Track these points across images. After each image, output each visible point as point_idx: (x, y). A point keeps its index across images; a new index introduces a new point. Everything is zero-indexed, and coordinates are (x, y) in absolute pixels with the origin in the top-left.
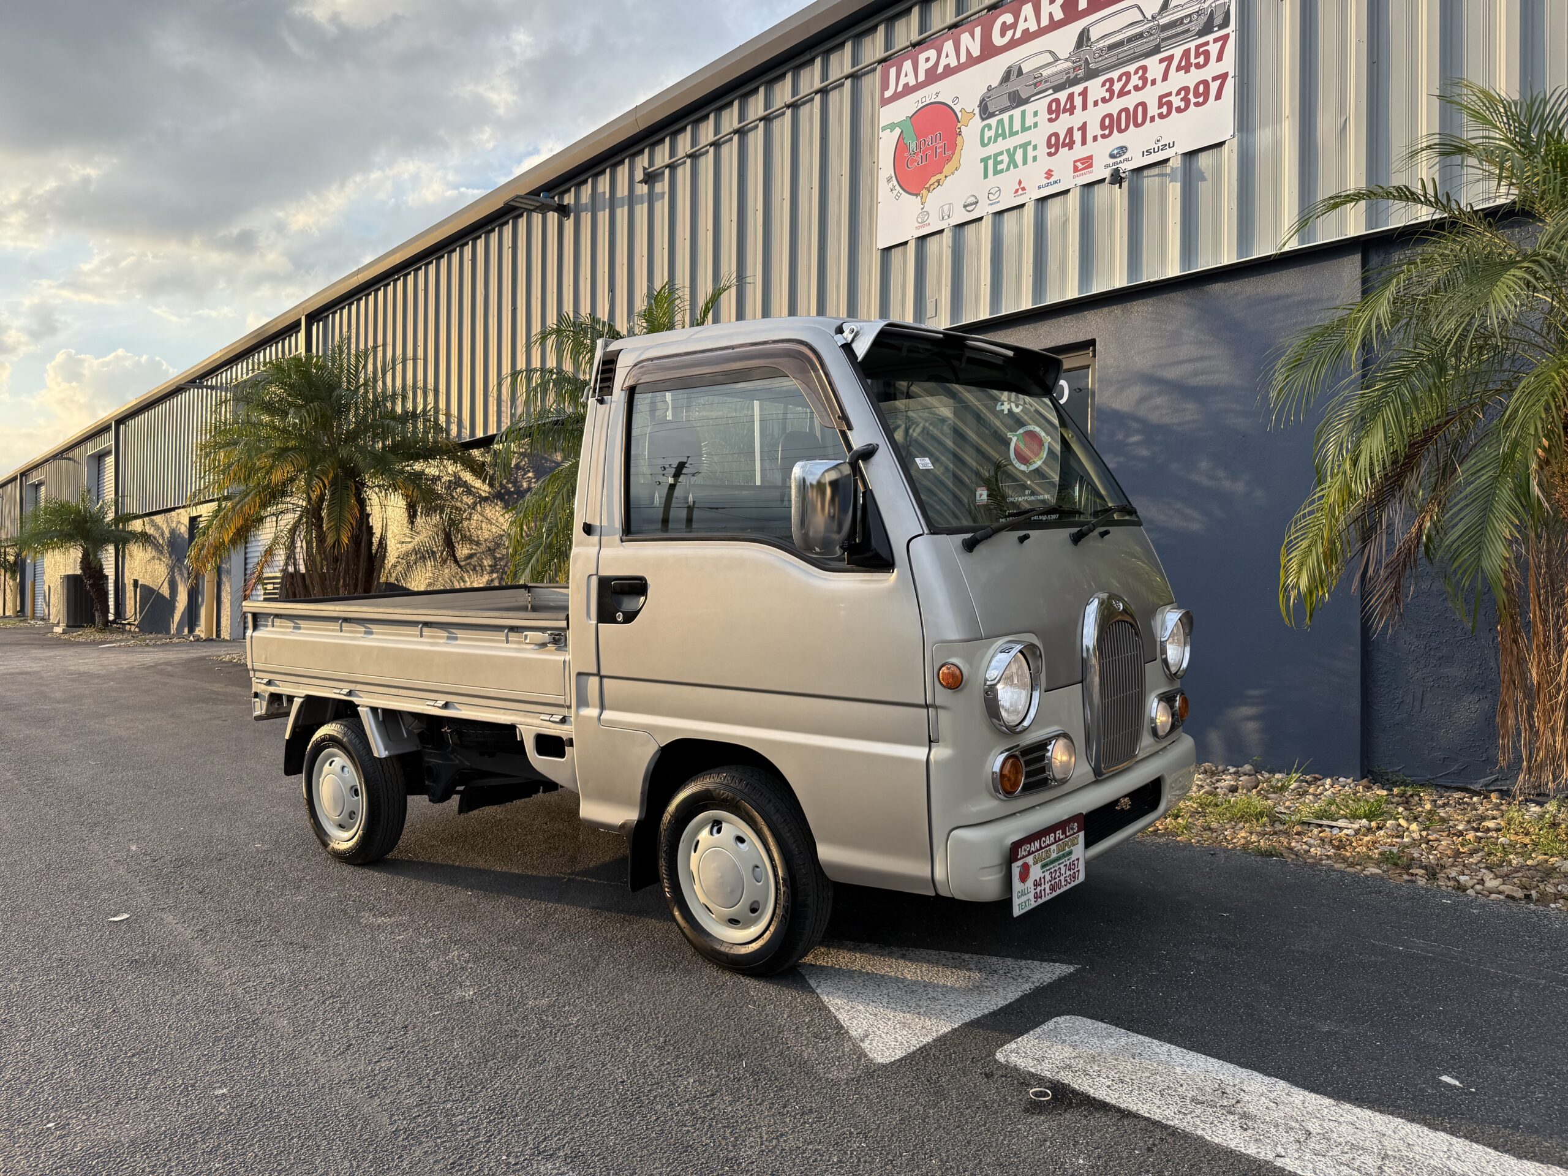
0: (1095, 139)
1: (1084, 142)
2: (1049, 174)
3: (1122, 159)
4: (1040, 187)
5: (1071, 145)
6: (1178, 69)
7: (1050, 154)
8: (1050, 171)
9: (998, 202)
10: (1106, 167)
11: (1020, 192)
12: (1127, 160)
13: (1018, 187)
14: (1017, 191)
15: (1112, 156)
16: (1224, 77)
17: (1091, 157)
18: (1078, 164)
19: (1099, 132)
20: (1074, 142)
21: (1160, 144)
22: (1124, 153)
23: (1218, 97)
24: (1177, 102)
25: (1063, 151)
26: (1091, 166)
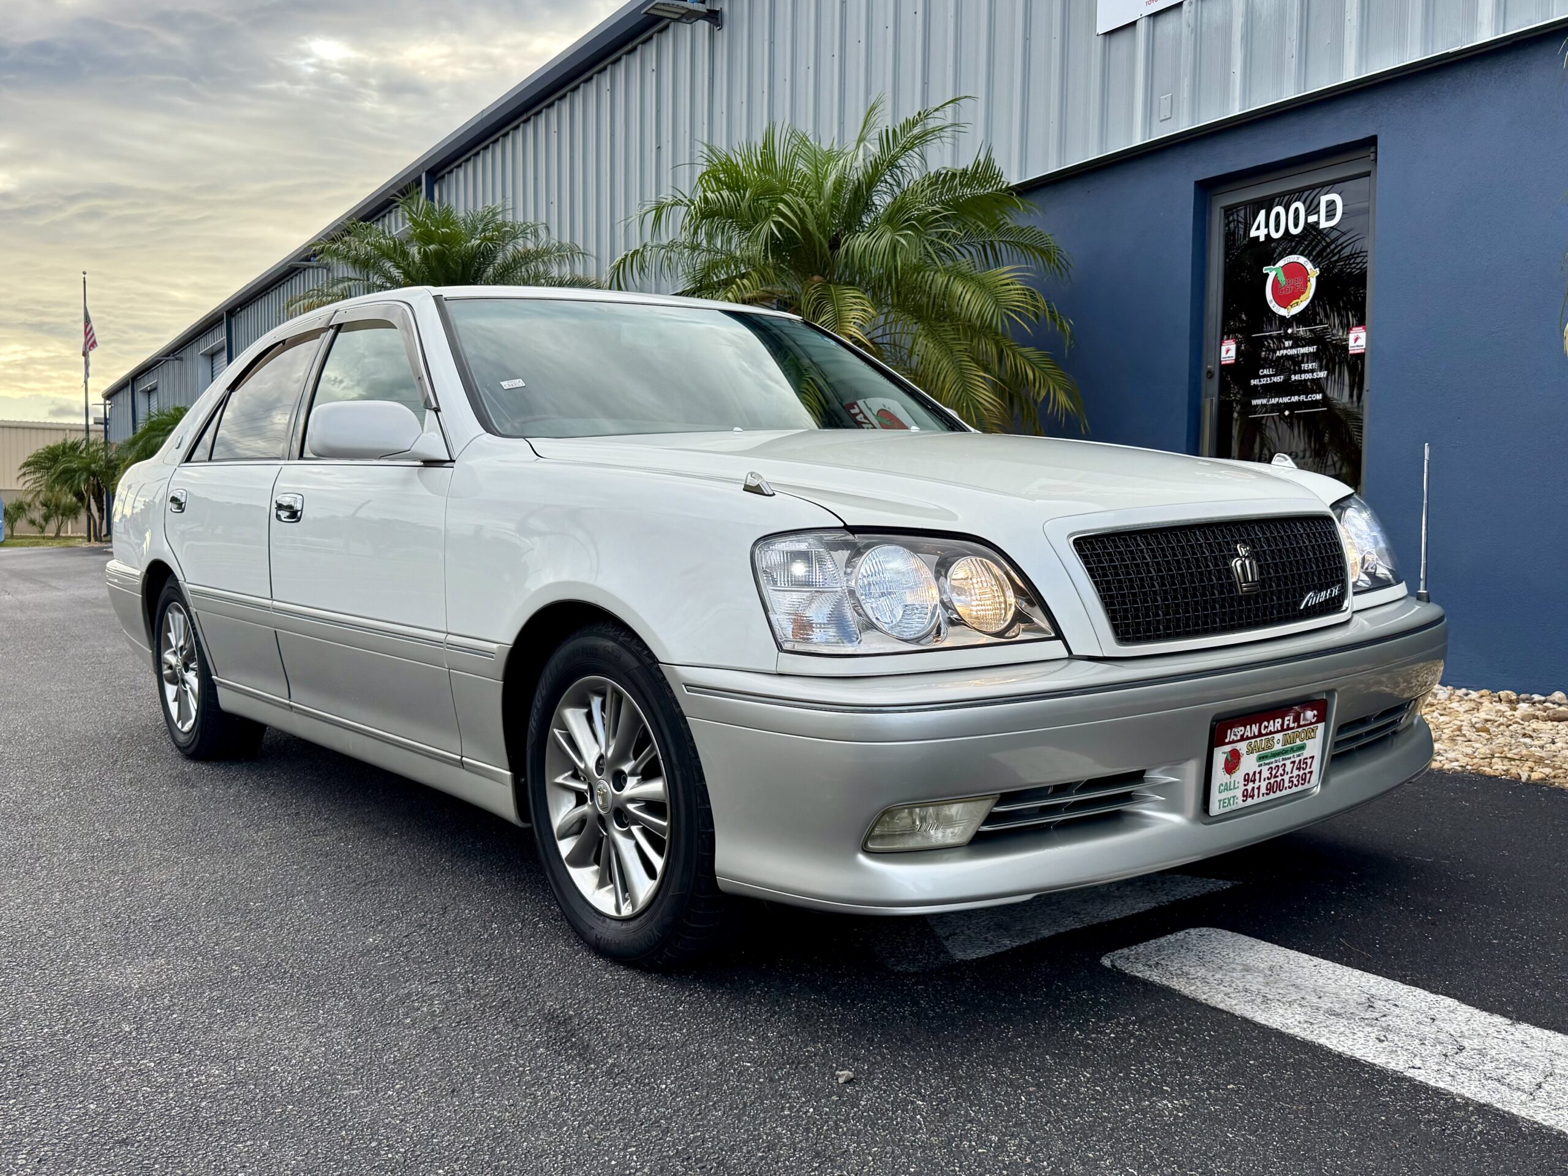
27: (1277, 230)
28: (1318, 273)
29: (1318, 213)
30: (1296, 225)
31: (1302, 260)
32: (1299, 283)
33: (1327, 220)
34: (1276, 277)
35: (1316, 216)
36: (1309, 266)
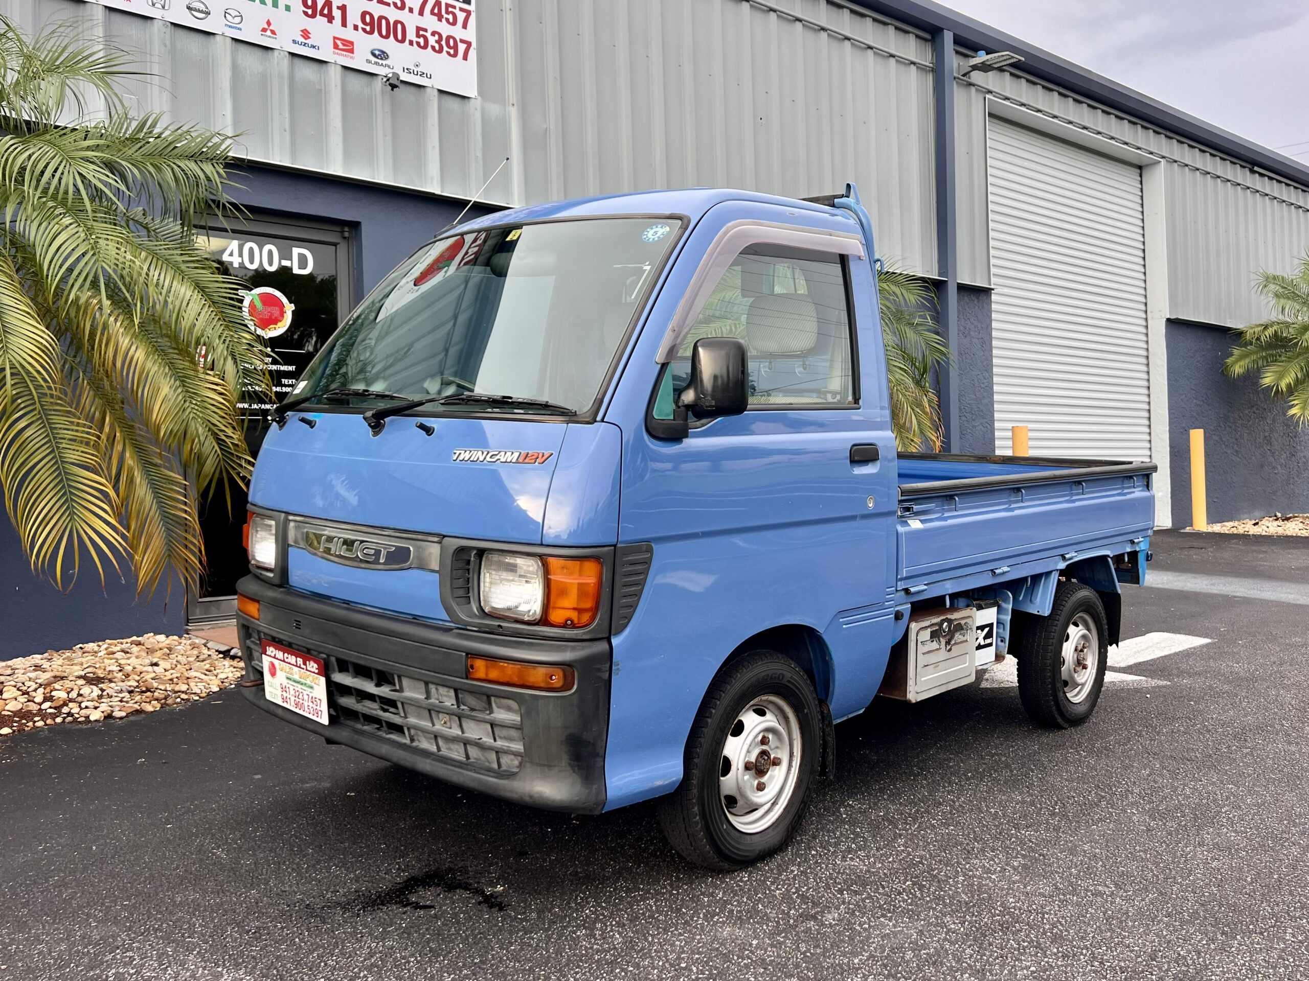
0: (356, 28)
1: (344, 24)
2: (306, 34)
3: (384, 62)
4: (294, 42)
5: (330, 19)
6: (432, 13)
7: (306, 13)
8: (306, 30)
9: (240, 29)
10: (369, 61)
11: (268, 33)
12: (389, 67)
13: (266, 26)
14: (264, 30)
15: (374, 55)
16: (469, 44)
17: (352, 43)
18: (339, 42)
19: (361, 25)
20: (333, 18)
21: (419, 69)
22: (386, 59)
23: (465, 57)
24: (432, 41)
25: (320, 20)
26: (352, 51)
27: (252, 262)
28: (294, 308)
29: (291, 260)
30: (271, 264)
31: (278, 294)
32: (276, 311)
33: (299, 268)
34: (252, 302)
35: (290, 262)
36: (284, 300)
